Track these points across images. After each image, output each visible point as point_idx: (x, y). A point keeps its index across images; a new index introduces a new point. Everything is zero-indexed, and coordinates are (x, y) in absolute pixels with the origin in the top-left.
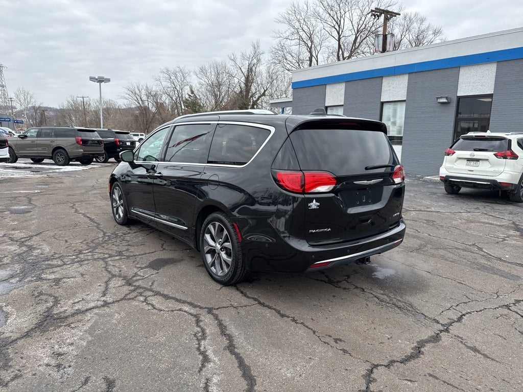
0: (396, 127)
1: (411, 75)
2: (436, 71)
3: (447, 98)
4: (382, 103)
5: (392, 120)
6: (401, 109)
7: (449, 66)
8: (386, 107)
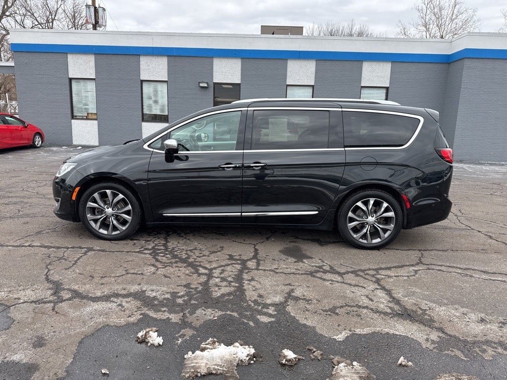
0: (158, 106)
1: (170, 58)
2: (194, 58)
3: (207, 83)
4: (142, 81)
5: (153, 99)
6: (163, 89)
7: (204, 55)
8: (145, 85)
